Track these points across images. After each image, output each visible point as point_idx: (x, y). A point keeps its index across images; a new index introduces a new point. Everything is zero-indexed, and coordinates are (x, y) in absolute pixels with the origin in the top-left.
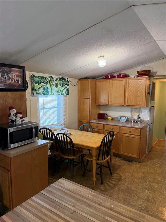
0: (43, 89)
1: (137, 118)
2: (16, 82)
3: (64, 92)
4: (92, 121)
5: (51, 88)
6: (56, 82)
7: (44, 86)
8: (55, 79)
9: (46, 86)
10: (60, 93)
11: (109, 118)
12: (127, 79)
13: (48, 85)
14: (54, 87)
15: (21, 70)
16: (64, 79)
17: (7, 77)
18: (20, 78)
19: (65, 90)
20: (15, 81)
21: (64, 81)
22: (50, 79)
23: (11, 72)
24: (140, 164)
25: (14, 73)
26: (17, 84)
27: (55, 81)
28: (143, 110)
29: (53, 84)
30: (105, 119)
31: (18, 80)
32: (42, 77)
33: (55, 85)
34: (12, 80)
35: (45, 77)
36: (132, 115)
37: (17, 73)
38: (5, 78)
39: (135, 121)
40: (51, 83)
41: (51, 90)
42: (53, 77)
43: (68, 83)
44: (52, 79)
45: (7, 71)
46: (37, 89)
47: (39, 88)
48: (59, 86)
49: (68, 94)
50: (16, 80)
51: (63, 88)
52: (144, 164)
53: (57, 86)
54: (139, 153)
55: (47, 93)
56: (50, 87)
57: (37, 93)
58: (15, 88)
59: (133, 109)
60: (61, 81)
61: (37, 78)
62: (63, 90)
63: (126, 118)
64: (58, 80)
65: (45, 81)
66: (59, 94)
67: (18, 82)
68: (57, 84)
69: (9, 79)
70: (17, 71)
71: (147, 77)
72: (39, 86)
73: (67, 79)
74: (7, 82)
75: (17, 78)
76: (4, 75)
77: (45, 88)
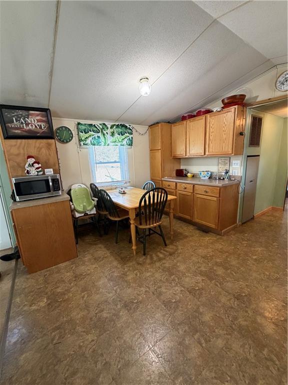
0: (93, 138)
1: (224, 174)
2: (38, 128)
3: (124, 142)
4: (166, 178)
5: (105, 138)
6: (112, 130)
7: (93, 135)
8: (109, 126)
9: (96, 135)
10: (119, 144)
11: (189, 175)
12: (208, 115)
13: (100, 134)
14: (108, 136)
15: (43, 113)
16: (123, 126)
17: (24, 122)
18: (43, 123)
19: (126, 139)
20: (36, 126)
21: (123, 128)
22: (101, 127)
23: (30, 117)
24: (218, 237)
25: (33, 117)
26: (40, 130)
27: (109, 128)
28: (234, 162)
29: (107, 133)
30: (184, 176)
31: (41, 126)
32: (91, 125)
33: (110, 134)
34: (32, 126)
35: (94, 125)
36: (218, 170)
37: (39, 118)
38: (22, 123)
39: (222, 178)
40: (105, 132)
41: (105, 140)
42: (106, 123)
43: (130, 131)
44: (104, 126)
45: (24, 114)
46: (83, 139)
47: (87, 138)
48: (116, 135)
49: (131, 145)
50: (38, 125)
51: (123, 137)
52: (225, 238)
53: (113, 134)
54: (217, 221)
55: (99, 144)
56: (103, 137)
57: (84, 144)
58: (38, 135)
59: (220, 161)
60: (120, 129)
61: (82, 126)
62: (123, 139)
63: (208, 173)
64: (115, 127)
65: (95, 129)
66: (117, 145)
67: (41, 127)
68: (114, 132)
69: (27, 124)
70: (38, 115)
71: (236, 106)
72: (87, 135)
73: (128, 127)
74: (25, 128)
75: (39, 124)
76: (19, 121)
77: (95, 138)
